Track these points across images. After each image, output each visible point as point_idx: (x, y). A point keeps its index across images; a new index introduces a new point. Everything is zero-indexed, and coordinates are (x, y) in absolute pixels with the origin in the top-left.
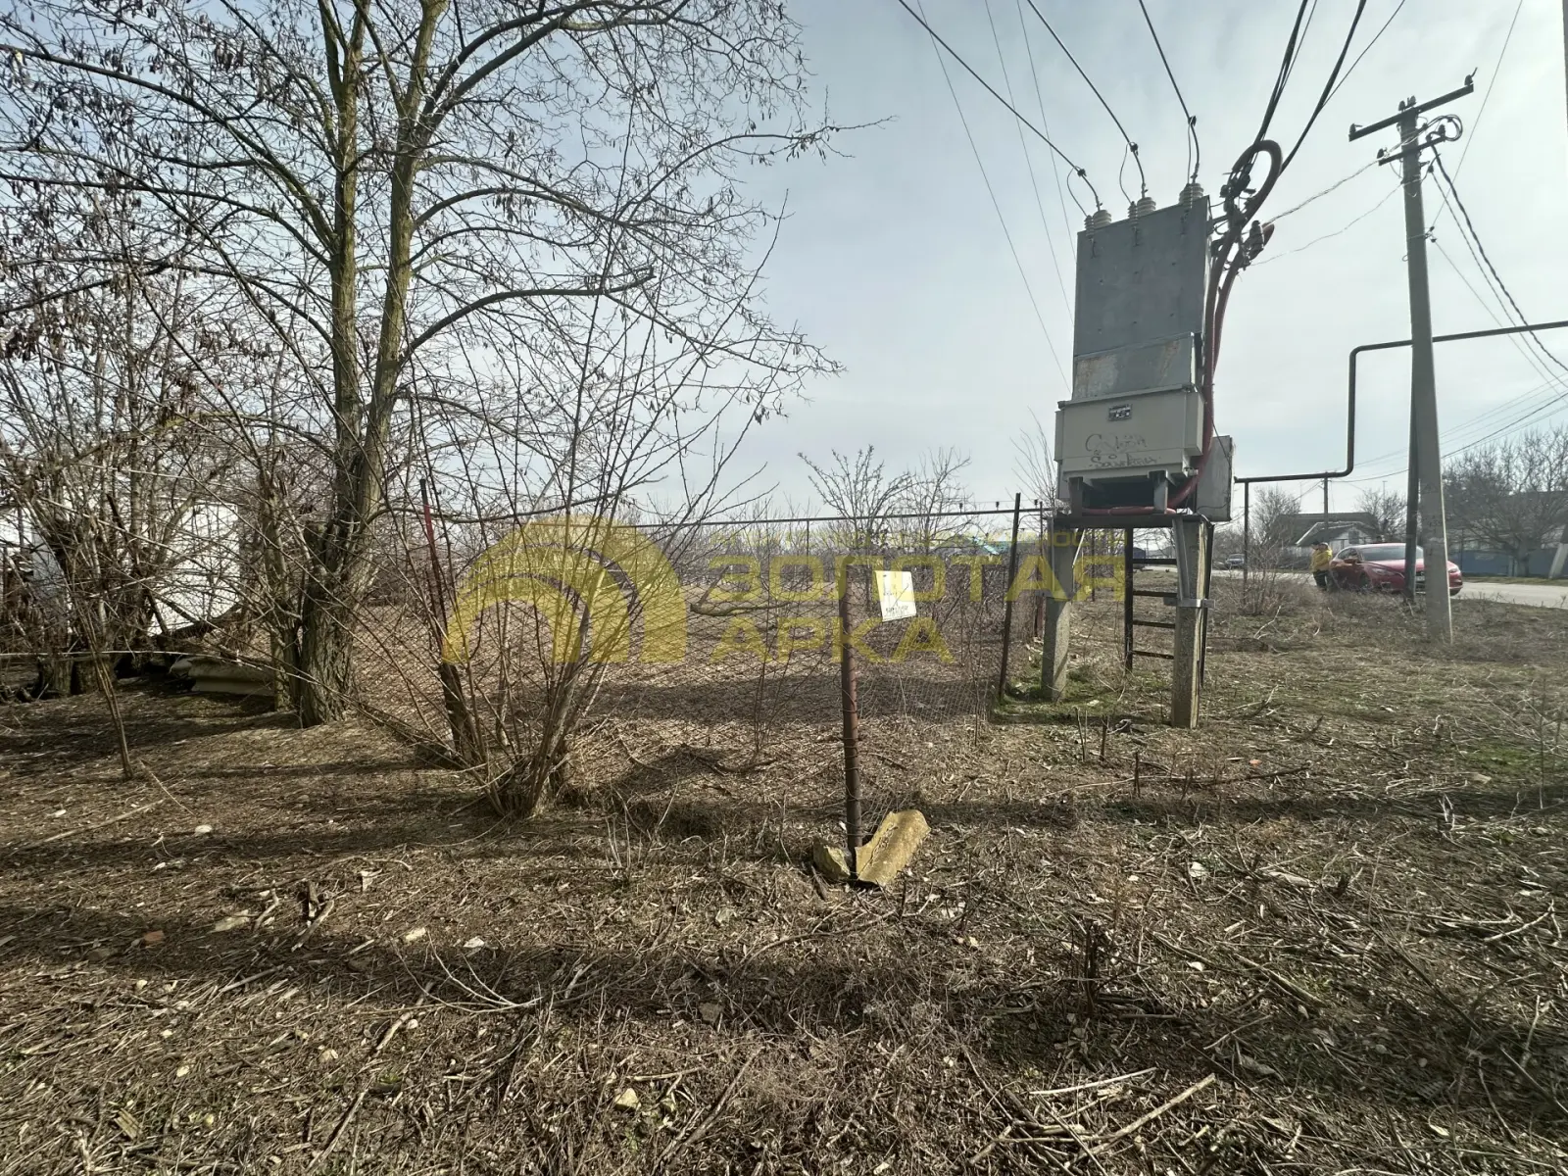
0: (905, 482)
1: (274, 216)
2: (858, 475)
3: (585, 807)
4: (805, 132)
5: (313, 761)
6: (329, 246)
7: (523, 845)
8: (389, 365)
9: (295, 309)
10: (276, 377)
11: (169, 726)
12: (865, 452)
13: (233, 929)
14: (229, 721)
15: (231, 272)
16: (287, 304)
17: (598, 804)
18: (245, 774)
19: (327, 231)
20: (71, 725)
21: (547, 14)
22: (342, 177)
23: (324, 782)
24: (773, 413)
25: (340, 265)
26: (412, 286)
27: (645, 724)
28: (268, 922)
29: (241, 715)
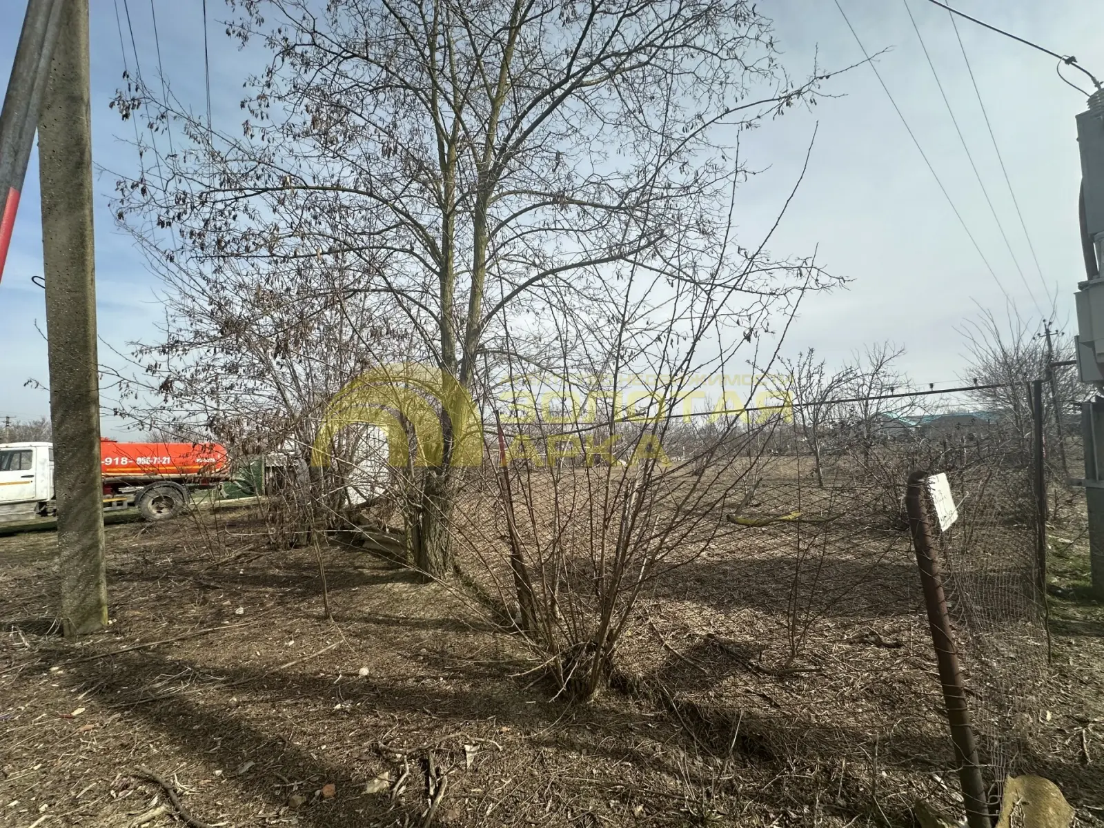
0: (847, 376)
1: (411, 252)
2: (800, 373)
3: (635, 698)
4: (791, 91)
5: (428, 615)
6: (439, 264)
7: (589, 738)
8: (474, 332)
9: (421, 305)
10: (409, 349)
11: (350, 574)
12: (806, 355)
13: (378, 792)
14: (382, 573)
15: (389, 288)
16: (416, 303)
17: (646, 696)
18: (390, 621)
19: (438, 253)
20: (305, 569)
21: (573, 76)
22: (447, 217)
23: (436, 636)
24: (761, 332)
25: (445, 274)
26: (486, 279)
27: (669, 606)
28: (401, 792)
29: (388, 569)
